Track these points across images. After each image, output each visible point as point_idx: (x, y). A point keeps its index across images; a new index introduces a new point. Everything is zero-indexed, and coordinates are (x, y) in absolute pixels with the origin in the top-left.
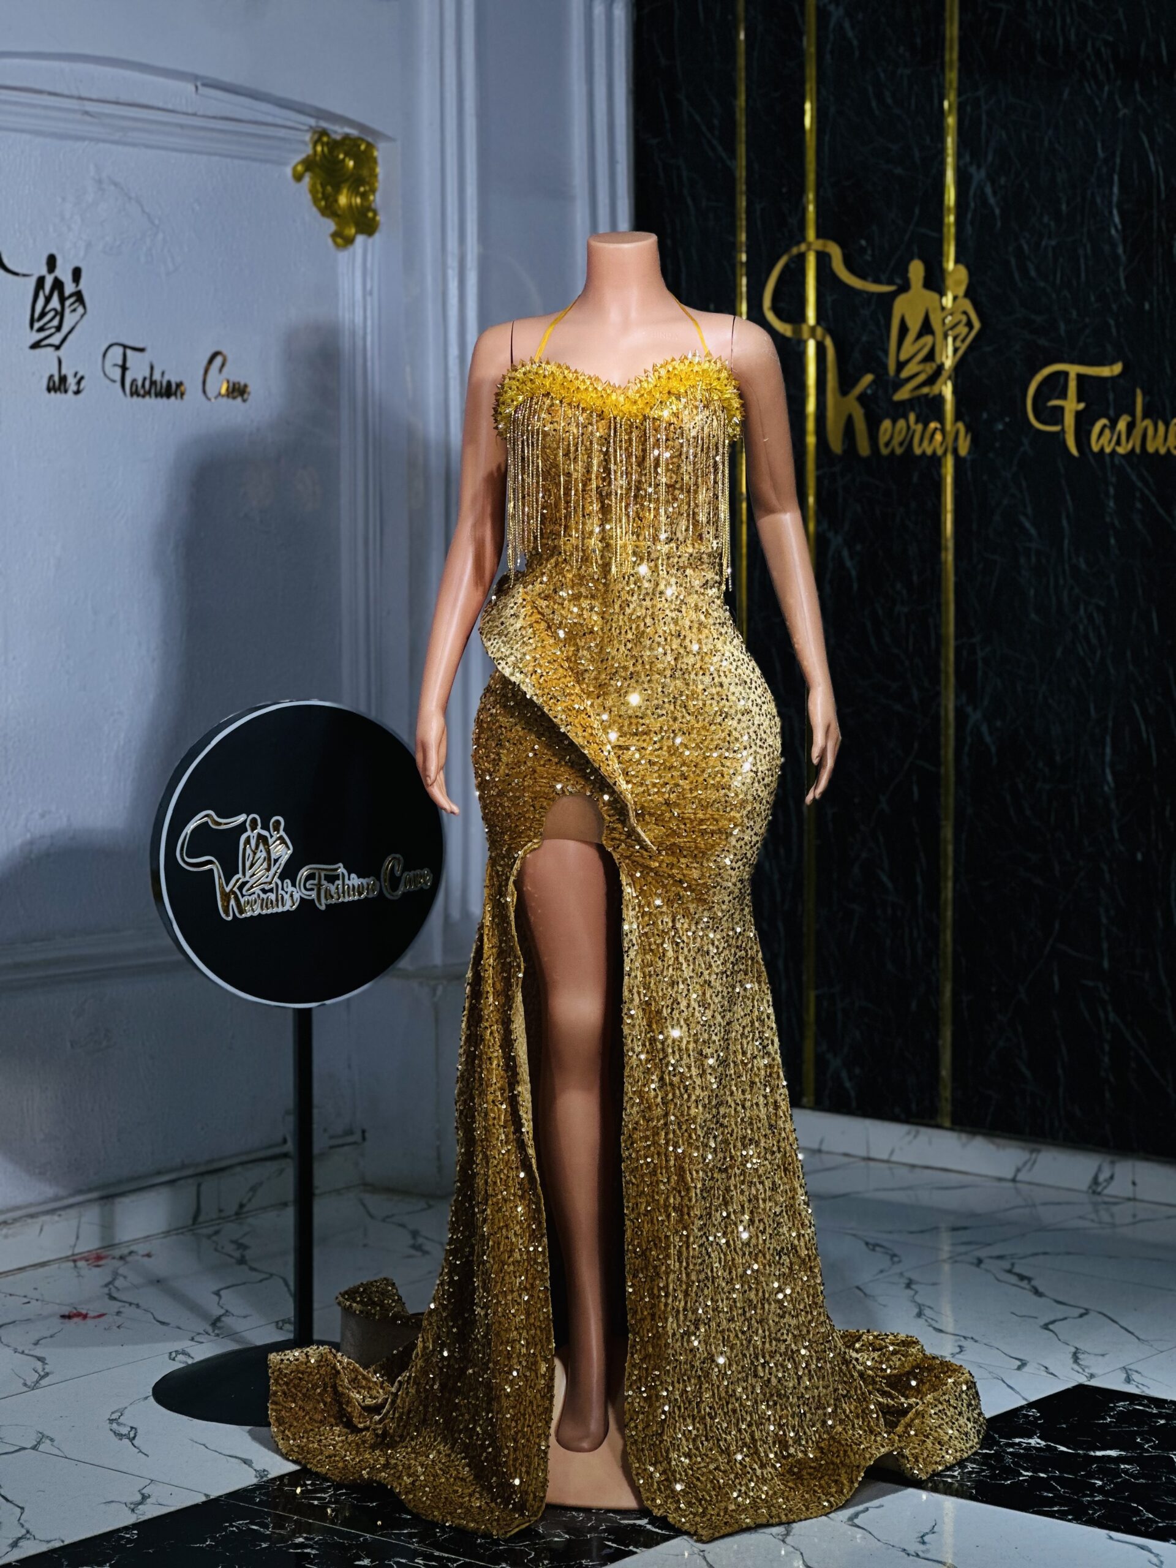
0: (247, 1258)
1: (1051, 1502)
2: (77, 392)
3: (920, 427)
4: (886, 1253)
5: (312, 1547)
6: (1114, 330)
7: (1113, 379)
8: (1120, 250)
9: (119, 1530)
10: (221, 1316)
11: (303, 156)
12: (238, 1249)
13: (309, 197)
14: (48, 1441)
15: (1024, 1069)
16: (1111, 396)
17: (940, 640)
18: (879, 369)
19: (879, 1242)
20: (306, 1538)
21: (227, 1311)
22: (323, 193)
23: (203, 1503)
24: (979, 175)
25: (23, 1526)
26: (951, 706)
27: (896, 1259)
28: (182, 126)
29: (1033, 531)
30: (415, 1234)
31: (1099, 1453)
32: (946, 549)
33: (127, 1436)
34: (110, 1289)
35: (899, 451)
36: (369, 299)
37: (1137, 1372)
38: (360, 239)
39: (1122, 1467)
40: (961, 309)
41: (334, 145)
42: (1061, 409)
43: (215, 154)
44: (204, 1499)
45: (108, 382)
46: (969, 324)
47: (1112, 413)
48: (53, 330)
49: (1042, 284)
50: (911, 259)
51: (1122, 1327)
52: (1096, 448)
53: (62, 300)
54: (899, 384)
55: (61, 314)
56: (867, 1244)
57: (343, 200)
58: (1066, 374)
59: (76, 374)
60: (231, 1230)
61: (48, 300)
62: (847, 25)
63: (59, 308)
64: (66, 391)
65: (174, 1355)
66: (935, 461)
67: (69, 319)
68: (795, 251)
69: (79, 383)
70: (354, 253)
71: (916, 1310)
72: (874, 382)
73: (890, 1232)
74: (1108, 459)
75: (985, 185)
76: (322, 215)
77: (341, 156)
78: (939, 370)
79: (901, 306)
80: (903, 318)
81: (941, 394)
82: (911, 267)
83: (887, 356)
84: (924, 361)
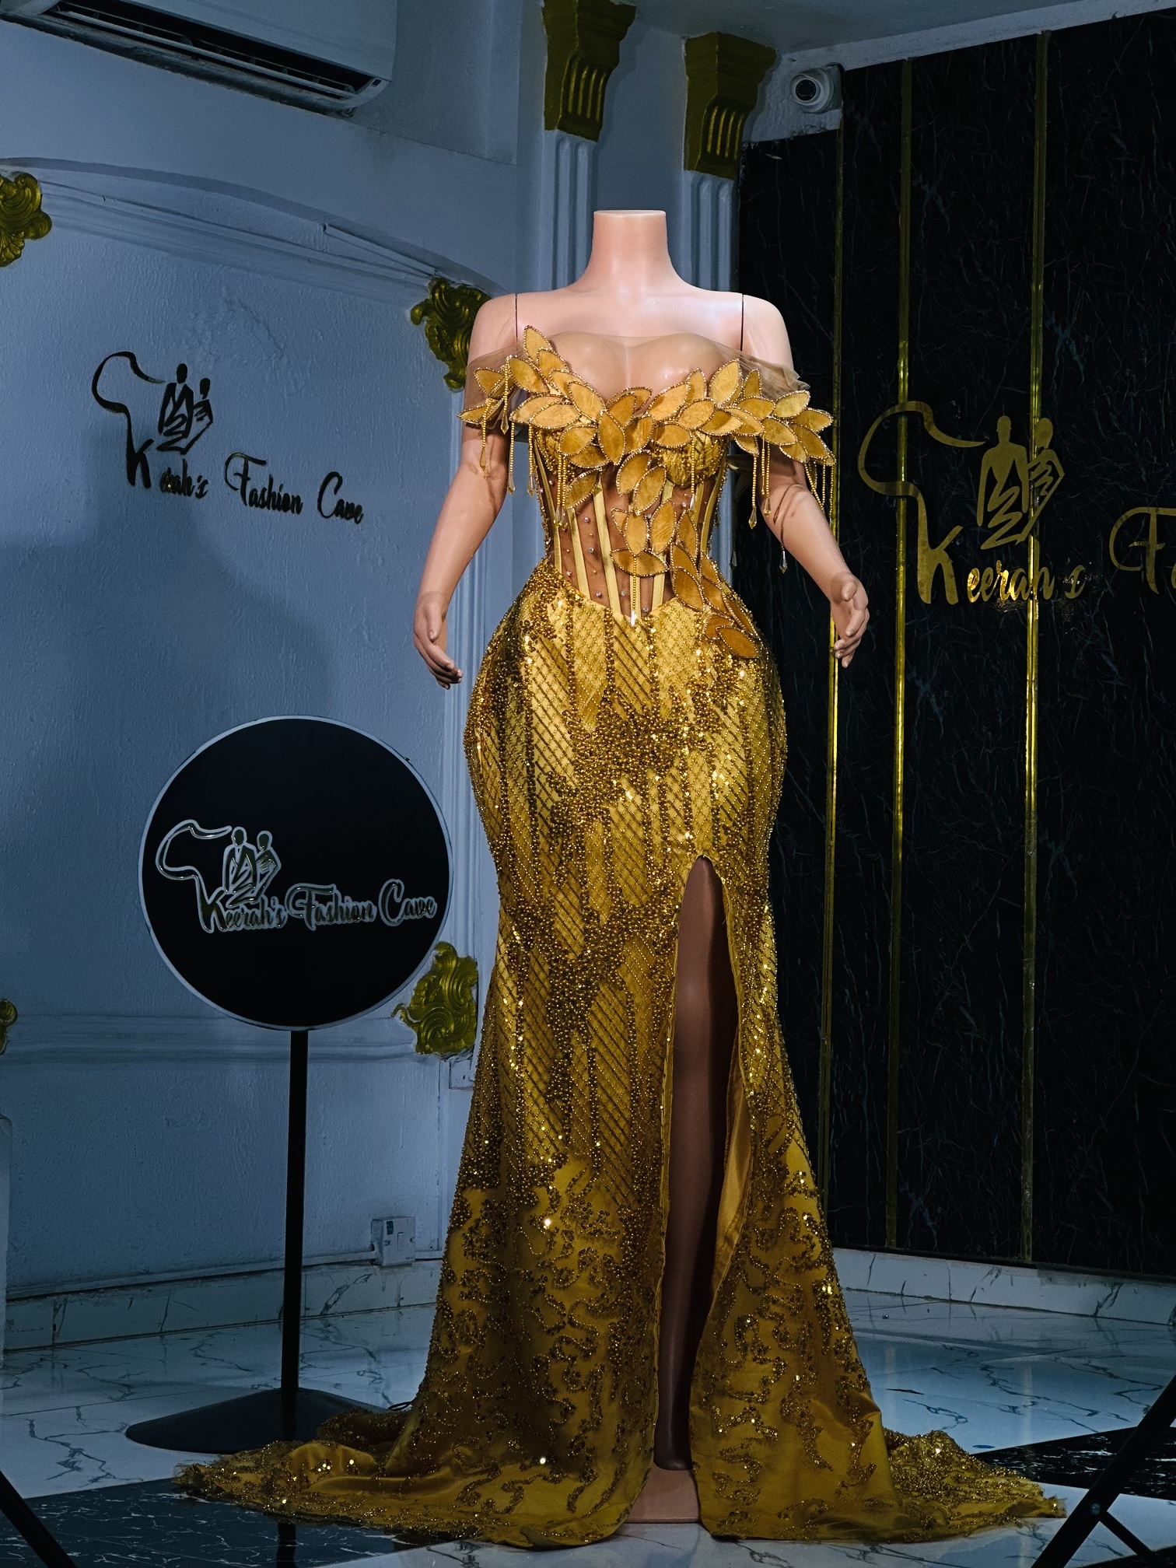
2: (200, 495)
3: (1006, 574)
11: (422, 300)
13: (427, 339)
18: (969, 520)
22: (439, 336)
24: (1063, 335)
26: (1034, 842)
28: (309, 260)
29: (1115, 669)
35: (986, 598)
40: (1047, 461)
41: (451, 294)
42: (1143, 550)
45: (230, 489)
46: (1055, 474)
48: (181, 435)
49: (1124, 434)
50: (1000, 415)
53: (190, 407)
54: (987, 533)
55: (188, 421)
57: (457, 344)
58: (1148, 516)
59: (199, 480)
61: (177, 406)
62: (940, 203)
64: (190, 494)
66: (1021, 607)
67: (196, 427)
68: (889, 412)
69: (202, 487)
71: (990, 1382)
72: (962, 533)
75: (1070, 343)
76: (438, 357)
77: (458, 304)
78: (1025, 518)
79: (989, 460)
80: (991, 471)
81: (1027, 541)
82: (1000, 420)
83: (976, 508)
84: (1011, 510)
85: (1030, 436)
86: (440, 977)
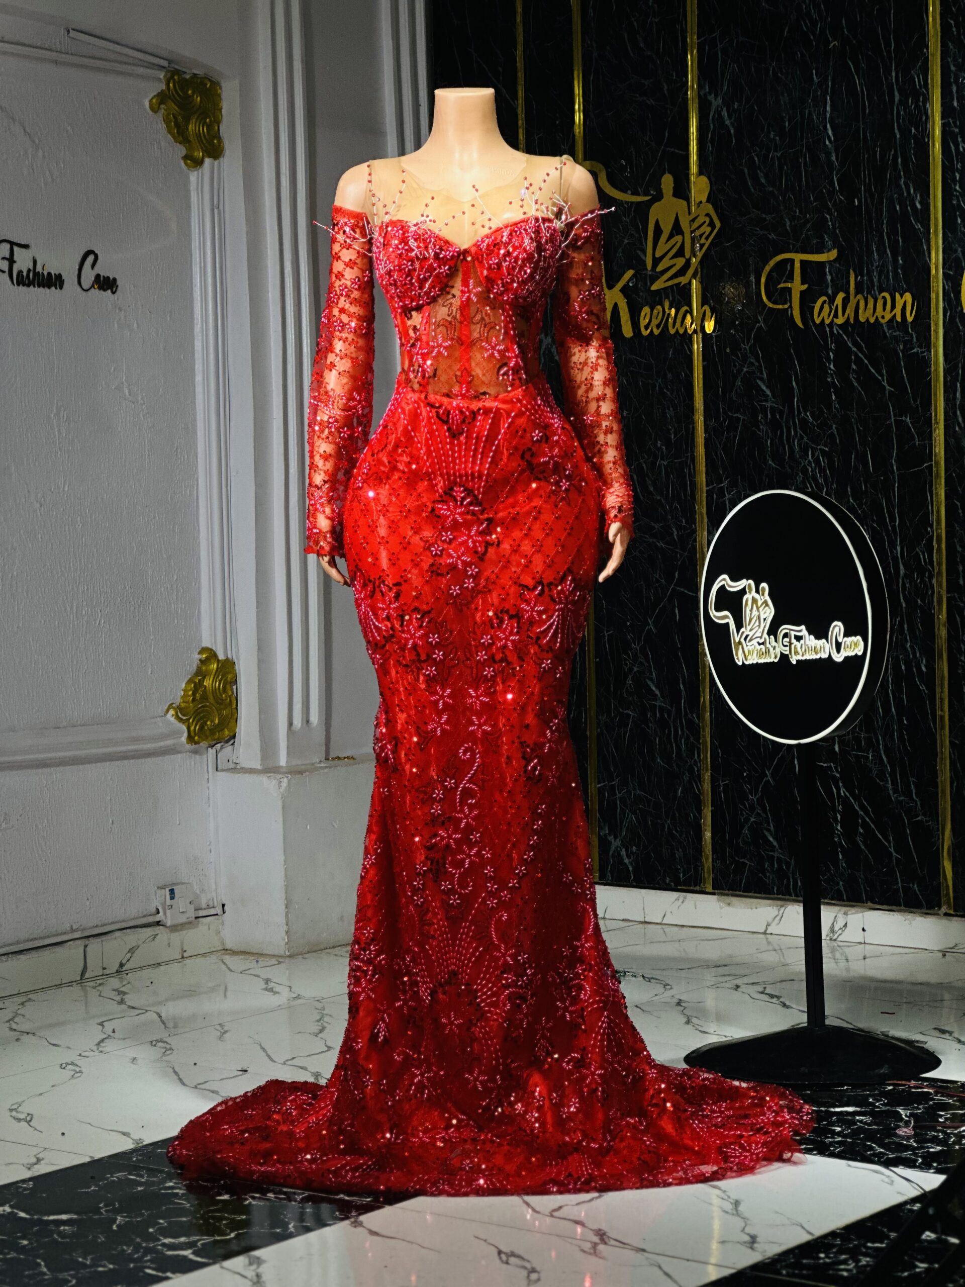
0: (126, 1000)
3: (673, 311)
4: (660, 983)
5: (180, 1189)
6: (830, 224)
7: (829, 262)
8: (834, 158)
9: (17, 1182)
10: (104, 1039)
11: (160, 90)
12: (119, 995)
13: (164, 126)
15: (771, 839)
16: (829, 278)
17: (693, 485)
20: (175, 1183)
21: (109, 1036)
22: (175, 122)
23: (89, 1163)
24: (716, 102)
27: (668, 987)
29: (768, 392)
30: (267, 981)
31: (838, 1110)
33: (25, 1120)
34: (11, 1024)
35: (656, 332)
36: (216, 211)
38: (207, 161)
39: (858, 1118)
40: (705, 213)
41: (184, 84)
42: (790, 290)
44: (88, 1159)
46: (712, 225)
47: (830, 292)
49: (771, 189)
50: (664, 173)
52: (818, 321)
54: (656, 275)
57: (192, 128)
58: (792, 261)
60: (114, 982)
65: (64, 1065)
66: (687, 339)
70: (203, 172)
71: (685, 1020)
72: (634, 276)
73: (665, 970)
74: (828, 329)
75: (722, 109)
76: (176, 141)
77: (190, 92)
78: (688, 264)
79: (656, 213)
80: (657, 223)
81: (690, 283)
82: (663, 180)
83: (645, 253)
84: (675, 256)
85: (690, 191)
86: (204, 678)
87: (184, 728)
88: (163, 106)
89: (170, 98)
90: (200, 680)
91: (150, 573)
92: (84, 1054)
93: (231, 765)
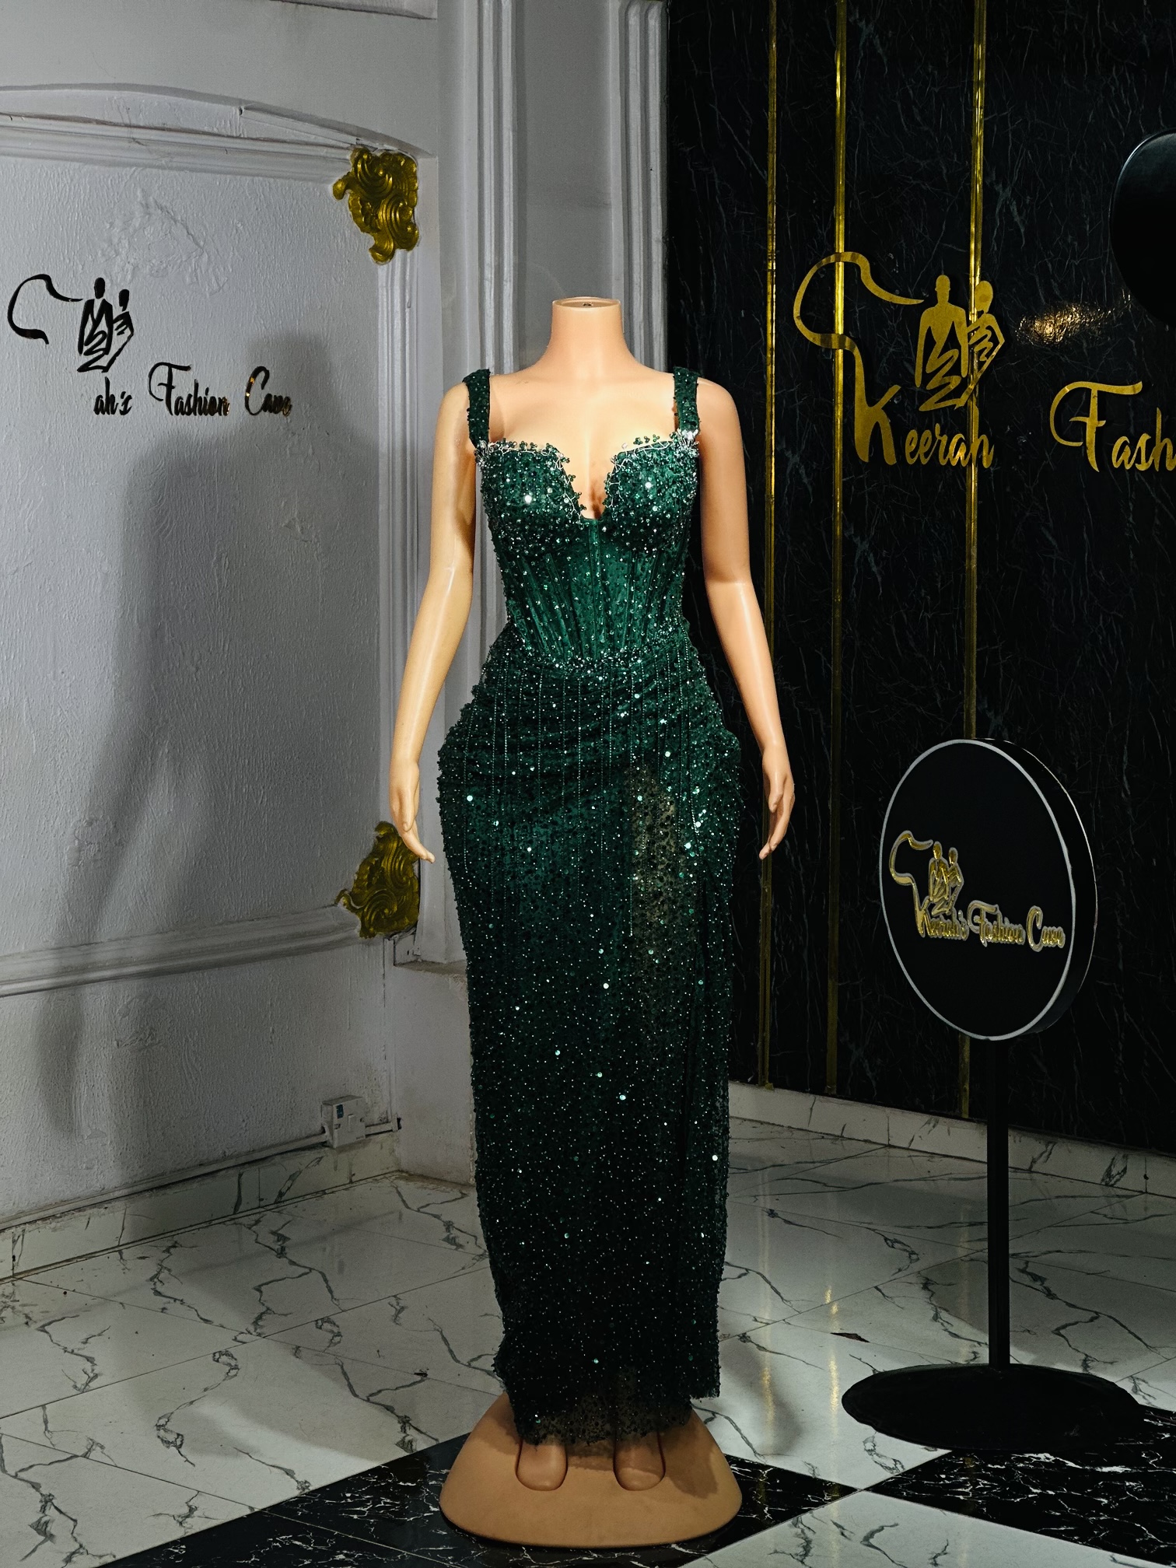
0: (287, 1250)
1: (1058, 1522)
2: (124, 412)
3: (944, 439)
4: (905, 1250)
6: (1135, 350)
7: (1133, 397)
9: (167, 1545)
10: (264, 1313)
11: (346, 174)
12: (278, 1241)
13: (351, 213)
14: (98, 1448)
15: (1040, 1065)
16: (1132, 415)
17: (963, 647)
19: (898, 1238)
20: (346, 1555)
21: (268, 1309)
22: (363, 209)
23: (248, 1516)
24: (1004, 194)
25: (76, 1540)
26: (973, 711)
27: (914, 1257)
28: (226, 150)
29: (1054, 543)
30: (449, 1226)
31: (1106, 1470)
32: (970, 557)
33: (175, 1444)
34: (155, 1284)
35: (924, 461)
36: (407, 310)
37: (1144, 1381)
38: (399, 253)
39: (1127, 1484)
40: (986, 326)
41: (374, 162)
42: (1084, 424)
43: (258, 175)
44: (248, 1512)
45: (155, 401)
46: (994, 340)
47: (1132, 430)
48: (101, 352)
51: (1130, 1332)
52: (1116, 465)
53: (110, 323)
54: (925, 395)
55: (109, 337)
56: (886, 1239)
57: (382, 215)
58: (1089, 391)
59: (122, 397)
60: (272, 1220)
61: (96, 323)
62: (877, 41)
63: (107, 331)
64: (113, 412)
65: (217, 1356)
66: (960, 472)
67: (117, 341)
68: (825, 261)
69: (125, 403)
70: (393, 265)
71: (932, 1313)
72: (899, 391)
73: (909, 1227)
74: (1128, 475)
75: (1011, 203)
76: (363, 230)
77: (381, 173)
78: (965, 382)
79: (927, 320)
80: (929, 331)
81: (968, 406)
82: (937, 282)
83: (914, 368)
84: (949, 373)
86: (381, 859)
87: (358, 919)
88: (349, 191)
89: (358, 182)
90: (376, 862)
91: (321, 739)
92: (239, 1338)
93: (411, 958)
